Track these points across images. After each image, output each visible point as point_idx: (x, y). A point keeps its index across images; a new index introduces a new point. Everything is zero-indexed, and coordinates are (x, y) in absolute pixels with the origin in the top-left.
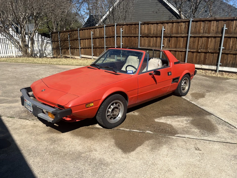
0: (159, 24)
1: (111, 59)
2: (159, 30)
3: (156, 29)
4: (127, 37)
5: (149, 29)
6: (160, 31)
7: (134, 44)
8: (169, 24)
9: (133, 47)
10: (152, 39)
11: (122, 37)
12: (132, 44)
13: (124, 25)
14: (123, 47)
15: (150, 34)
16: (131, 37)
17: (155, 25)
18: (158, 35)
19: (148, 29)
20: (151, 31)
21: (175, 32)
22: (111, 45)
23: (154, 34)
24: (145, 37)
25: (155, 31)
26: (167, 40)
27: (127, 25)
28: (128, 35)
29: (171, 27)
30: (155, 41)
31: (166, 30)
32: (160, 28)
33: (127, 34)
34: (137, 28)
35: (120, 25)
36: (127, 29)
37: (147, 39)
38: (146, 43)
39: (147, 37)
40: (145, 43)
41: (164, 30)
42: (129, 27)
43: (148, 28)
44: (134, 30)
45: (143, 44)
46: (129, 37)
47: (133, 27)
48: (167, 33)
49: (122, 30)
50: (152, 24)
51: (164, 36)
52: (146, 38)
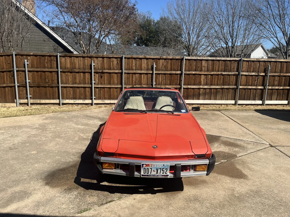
0: (86, 58)
1: (6, 104)
2: (87, 65)
3: (83, 63)
4: (37, 72)
5: (73, 62)
6: (88, 66)
7: (50, 82)
8: (99, 59)
9: (48, 85)
10: (77, 74)
11: (28, 71)
12: (47, 81)
13: (30, 55)
14: (30, 86)
15: (75, 69)
16: (44, 72)
17: (80, 59)
18: (87, 71)
19: (71, 63)
20: (75, 65)
21: (107, 67)
22: (4, 83)
23: (79, 69)
25: (82, 66)
26: (97, 76)
27: (36, 56)
28: (39, 70)
29: (101, 62)
30: (83, 77)
31: (96, 65)
32: (88, 63)
33: (36, 68)
34: (53, 61)
35: (22, 55)
36: (35, 61)
37: (71, 75)
38: (70, 80)
39: (71, 72)
40: (68, 79)
41: (94, 65)
42: (40, 58)
43: (70, 61)
44: (49, 63)
45: (64, 81)
46: (40, 71)
47: (46, 58)
48: (97, 68)
49: (27, 62)
50: (77, 57)
51: (95, 71)
52: (69, 73)
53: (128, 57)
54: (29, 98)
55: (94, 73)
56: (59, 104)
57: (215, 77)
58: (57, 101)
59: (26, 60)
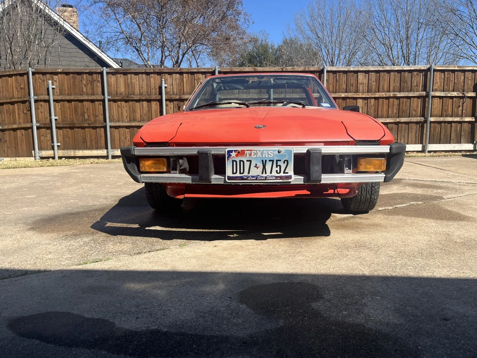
0: (153, 75)
1: (17, 158)
2: (153, 87)
3: (147, 84)
4: (69, 101)
5: (130, 83)
6: (155, 88)
7: (92, 118)
8: (174, 75)
9: (89, 124)
10: (137, 104)
11: (54, 101)
12: (86, 116)
13: (56, 74)
14: (58, 126)
15: (134, 94)
16: (82, 101)
17: (142, 77)
18: (153, 97)
19: (127, 85)
20: (133, 87)
21: (188, 90)
22: (15, 123)
23: (141, 94)
24: (121, 100)
25: (145, 89)
26: (172, 106)
27: (67, 74)
28: (72, 98)
29: (178, 81)
30: (147, 109)
31: (169, 87)
32: (155, 83)
33: (68, 95)
34: (96, 82)
35: (44, 74)
36: (66, 83)
37: (126, 106)
38: (125, 114)
39: (126, 101)
40: (122, 113)
41: (166, 87)
42: (74, 78)
43: (125, 82)
44: (89, 86)
45: (116, 117)
46: (74, 101)
47: (85, 78)
48: (172, 93)
49: (53, 85)
50: (136, 74)
51: (167, 98)
52: (123, 103)
53: (225, 71)
54: (56, 148)
55: (166, 100)
56: (106, 157)
57: (383, 102)
58: (103, 152)
59: (50, 82)
